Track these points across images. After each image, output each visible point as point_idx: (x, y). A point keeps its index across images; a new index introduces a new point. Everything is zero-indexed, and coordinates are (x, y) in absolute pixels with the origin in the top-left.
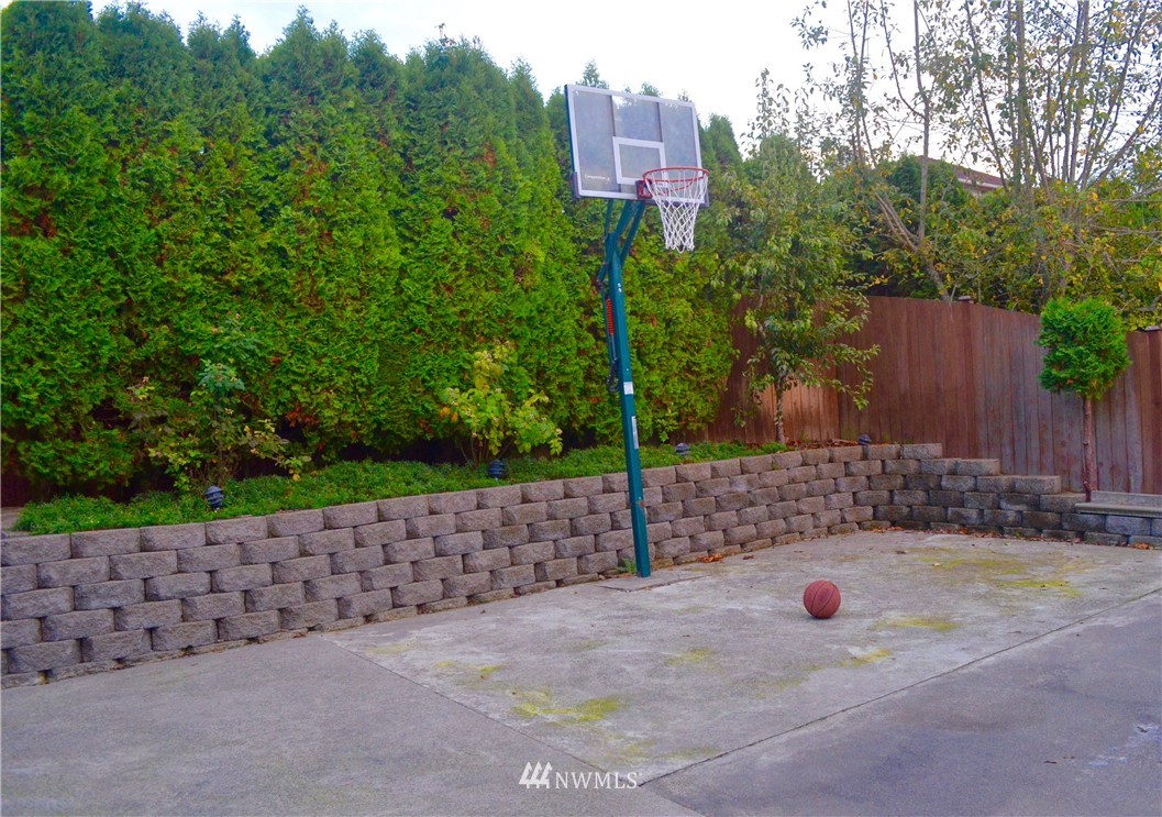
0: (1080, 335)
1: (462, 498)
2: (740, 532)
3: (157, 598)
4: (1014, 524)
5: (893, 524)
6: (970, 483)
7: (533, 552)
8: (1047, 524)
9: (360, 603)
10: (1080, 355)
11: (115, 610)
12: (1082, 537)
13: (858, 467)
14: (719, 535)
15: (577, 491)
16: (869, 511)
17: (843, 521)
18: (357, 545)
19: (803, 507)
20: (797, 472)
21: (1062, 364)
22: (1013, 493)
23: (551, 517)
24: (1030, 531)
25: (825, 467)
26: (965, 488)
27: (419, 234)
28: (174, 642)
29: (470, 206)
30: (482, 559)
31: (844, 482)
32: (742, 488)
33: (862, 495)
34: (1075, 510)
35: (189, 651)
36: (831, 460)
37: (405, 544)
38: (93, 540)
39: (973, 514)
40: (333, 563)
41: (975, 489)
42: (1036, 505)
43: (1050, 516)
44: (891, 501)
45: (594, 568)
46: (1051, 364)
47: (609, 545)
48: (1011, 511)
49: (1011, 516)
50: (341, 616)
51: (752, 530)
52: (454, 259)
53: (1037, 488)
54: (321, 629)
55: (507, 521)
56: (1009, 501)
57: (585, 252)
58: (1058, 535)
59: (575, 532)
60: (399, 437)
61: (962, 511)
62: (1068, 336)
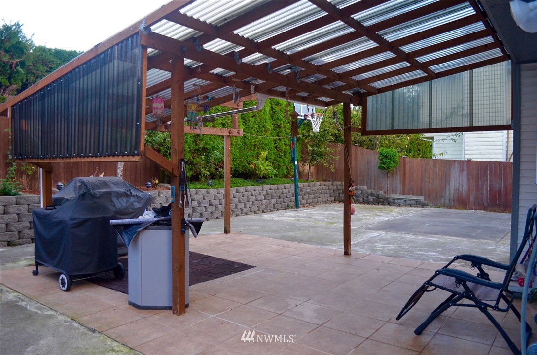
0: (389, 157)
1: (259, 187)
2: (309, 201)
3: (212, 205)
4: (372, 202)
5: (340, 202)
6: (361, 192)
7: (273, 201)
8: (381, 202)
9: (245, 210)
10: (389, 161)
11: (205, 207)
12: (389, 204)
13: (331, 187)
14: (305, 201)
15: (279, 188)
16: (334, 198)
17: (328, 201)
18: (243, 197)
19: (320, 196)
20: (319, 187)
21: (384, 164)
22: (372, 195)
23: (275, 194)
24: (376, 203)
25: (324, 186)
26: (359, 193)
27: (246, 121)
28: (215, 216)
29: (257, 115)
30: (264, 202)
31: (328, 191)
32: (309, 190)
33: (332, 194)
34: (387, 199)
35: (217, 218)
36: (325, 185)
37: (251, 197)
38: (200, 191)
39: (362, 199)
40: (239, 200)
41: (362, 193)
42: (378, 197)
43: (382, 200)
44: (339, 196)
45: (283, 207)
46: (381, 163)
47: (286, 201)
48: (371, 198)
49: (371, 200)
50: (241, 213)
51: (311, 201)
52: (254, 128)
53: (378, 193)
54: (239, 215)
55: (268, 194)
56: (371, 196)
57: (275, 127)
58: (383, 204)
59: (279, 198)
60: (239, 172)
61: (359, 199)
62: (386, 157)
